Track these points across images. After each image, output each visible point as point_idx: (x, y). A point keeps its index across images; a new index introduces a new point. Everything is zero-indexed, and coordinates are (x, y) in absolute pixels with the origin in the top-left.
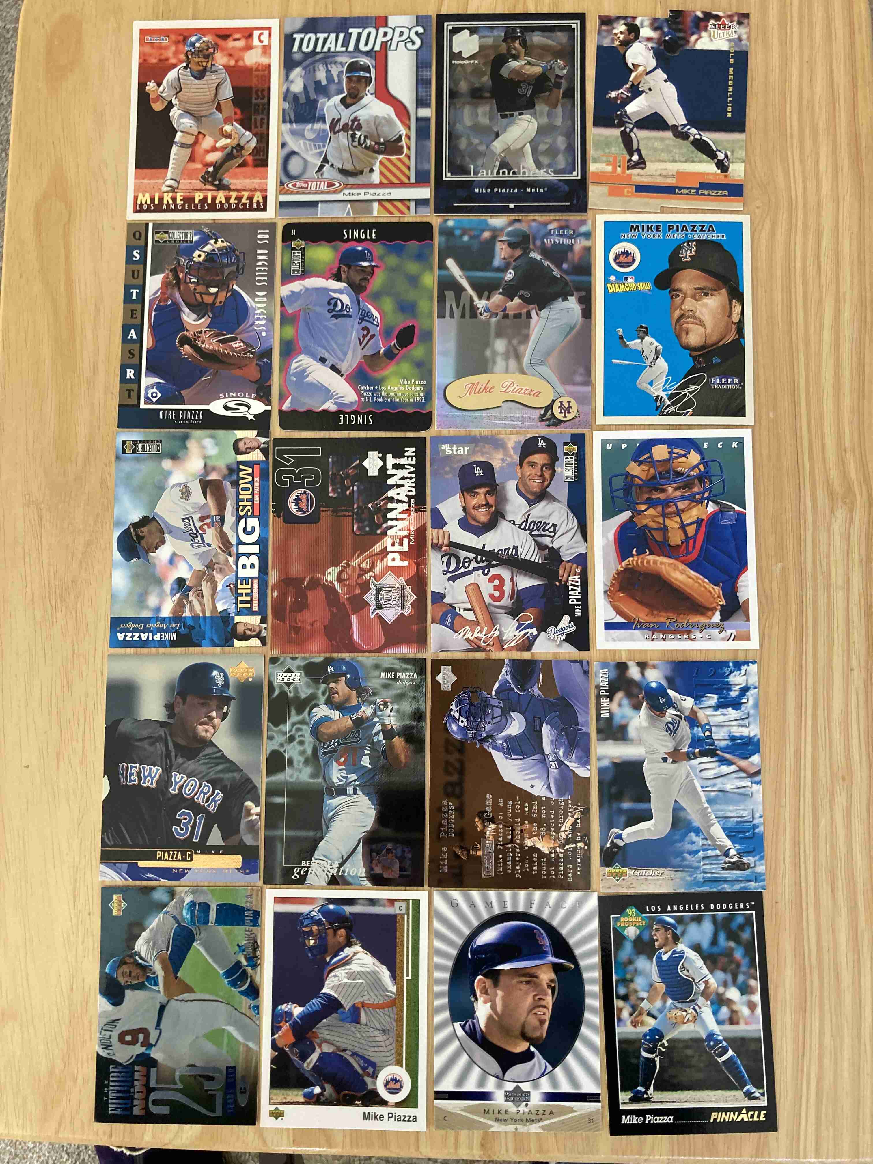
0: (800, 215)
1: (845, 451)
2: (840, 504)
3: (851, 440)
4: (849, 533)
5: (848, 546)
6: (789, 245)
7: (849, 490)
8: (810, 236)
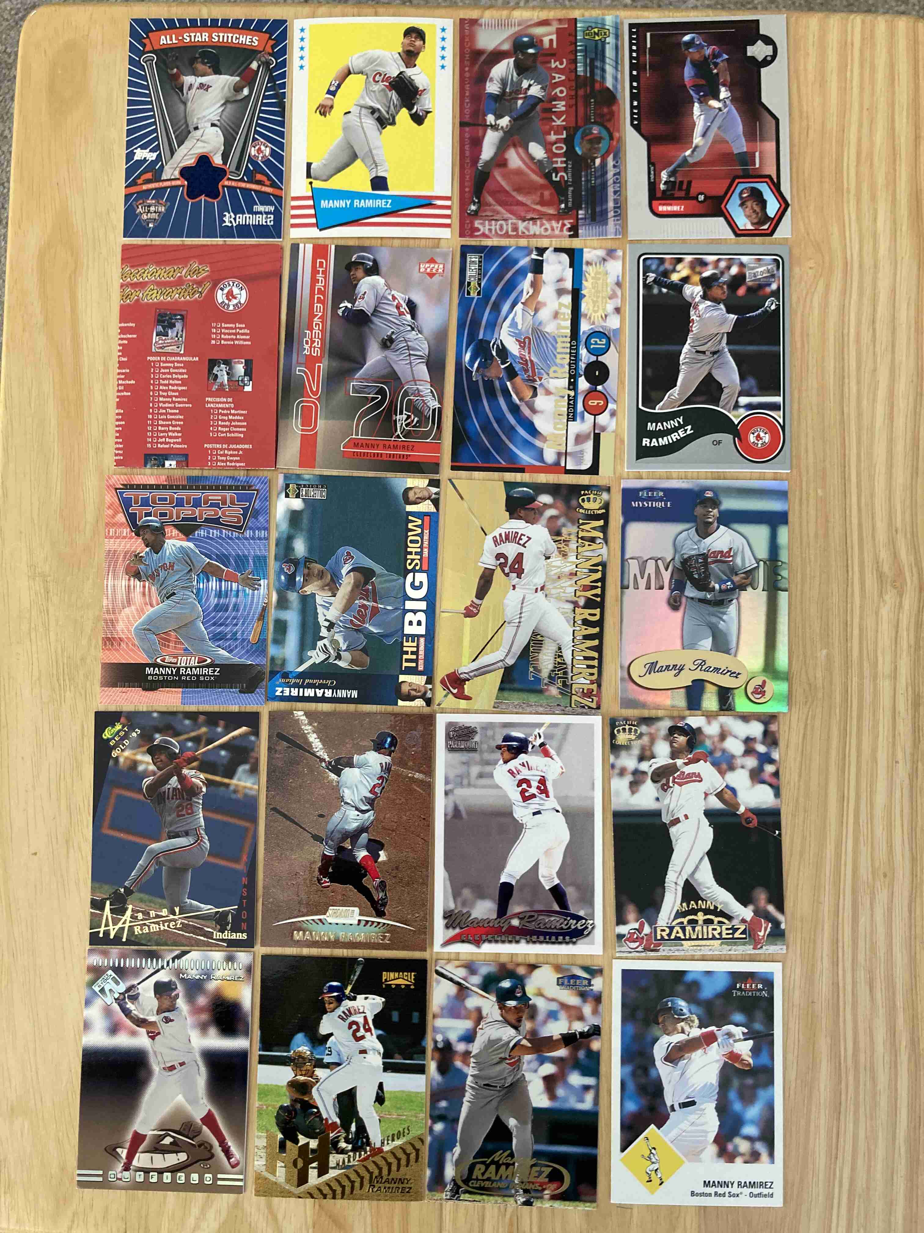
0: (856, 278)
1: (896, 531)
2: (889, 587)
3: (903, 520)
4: (898, 619)
5: (897, 632)
6: (843, 310)
7: (899, 573)
8: (865, 301)
